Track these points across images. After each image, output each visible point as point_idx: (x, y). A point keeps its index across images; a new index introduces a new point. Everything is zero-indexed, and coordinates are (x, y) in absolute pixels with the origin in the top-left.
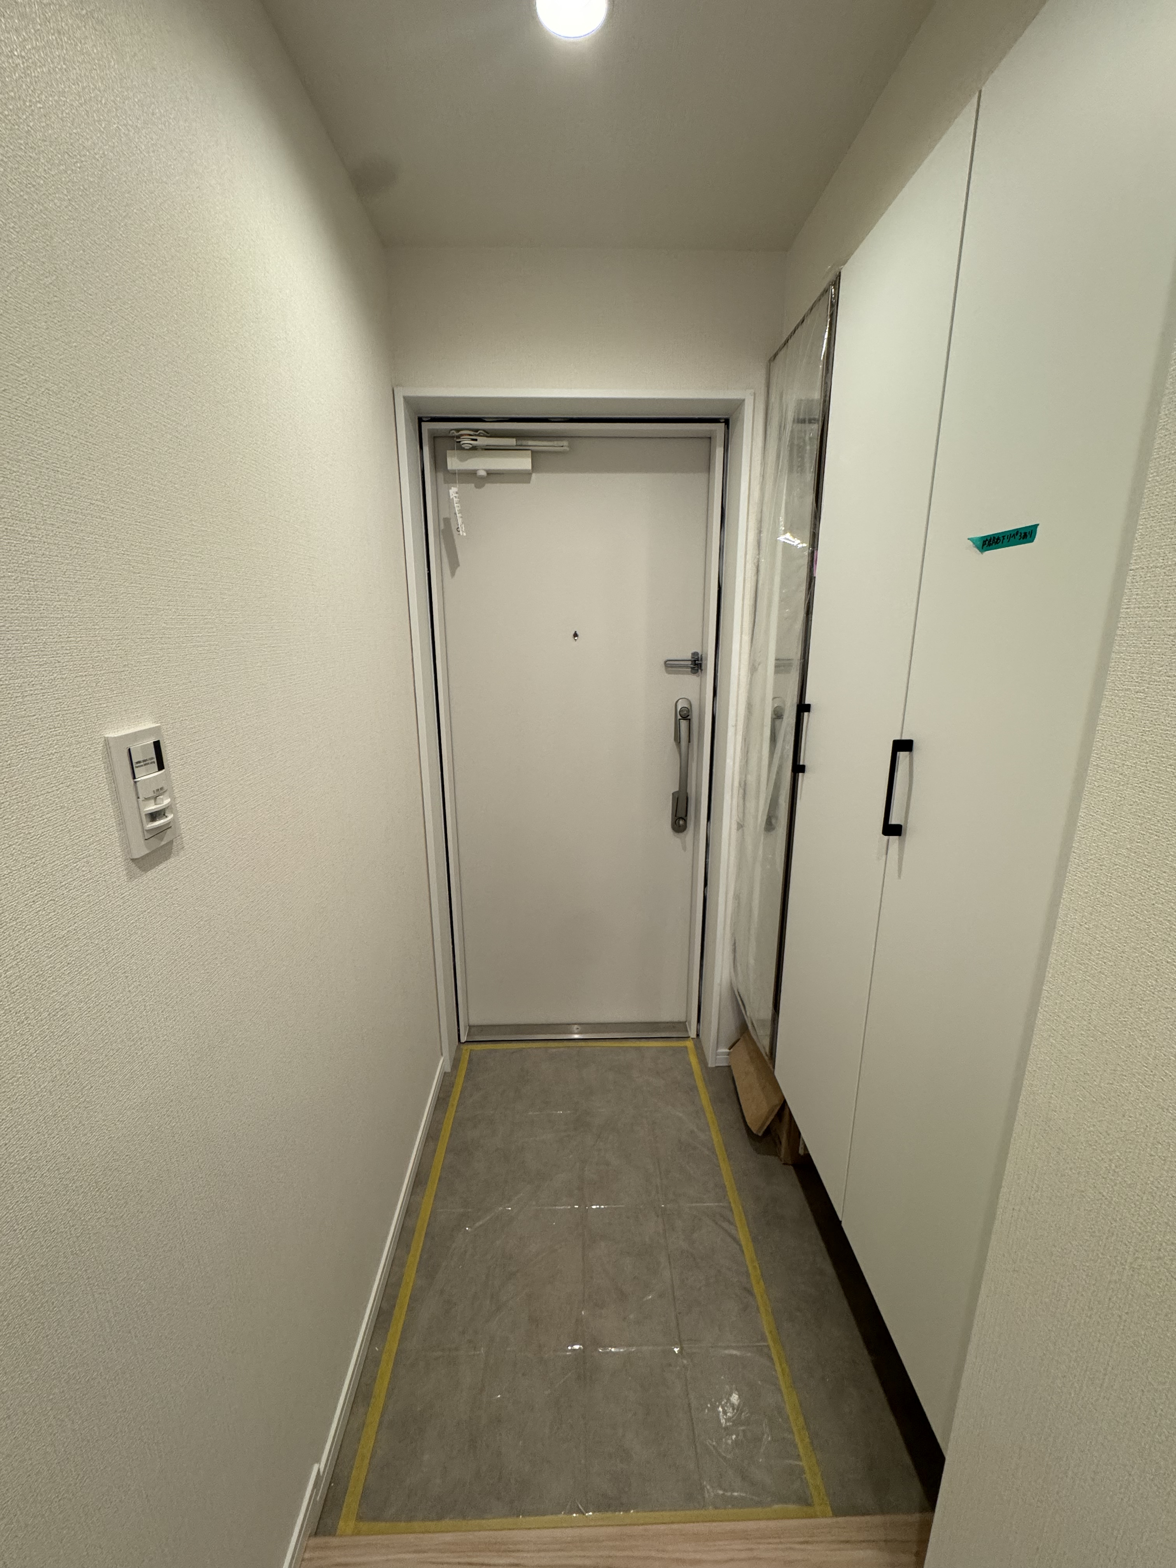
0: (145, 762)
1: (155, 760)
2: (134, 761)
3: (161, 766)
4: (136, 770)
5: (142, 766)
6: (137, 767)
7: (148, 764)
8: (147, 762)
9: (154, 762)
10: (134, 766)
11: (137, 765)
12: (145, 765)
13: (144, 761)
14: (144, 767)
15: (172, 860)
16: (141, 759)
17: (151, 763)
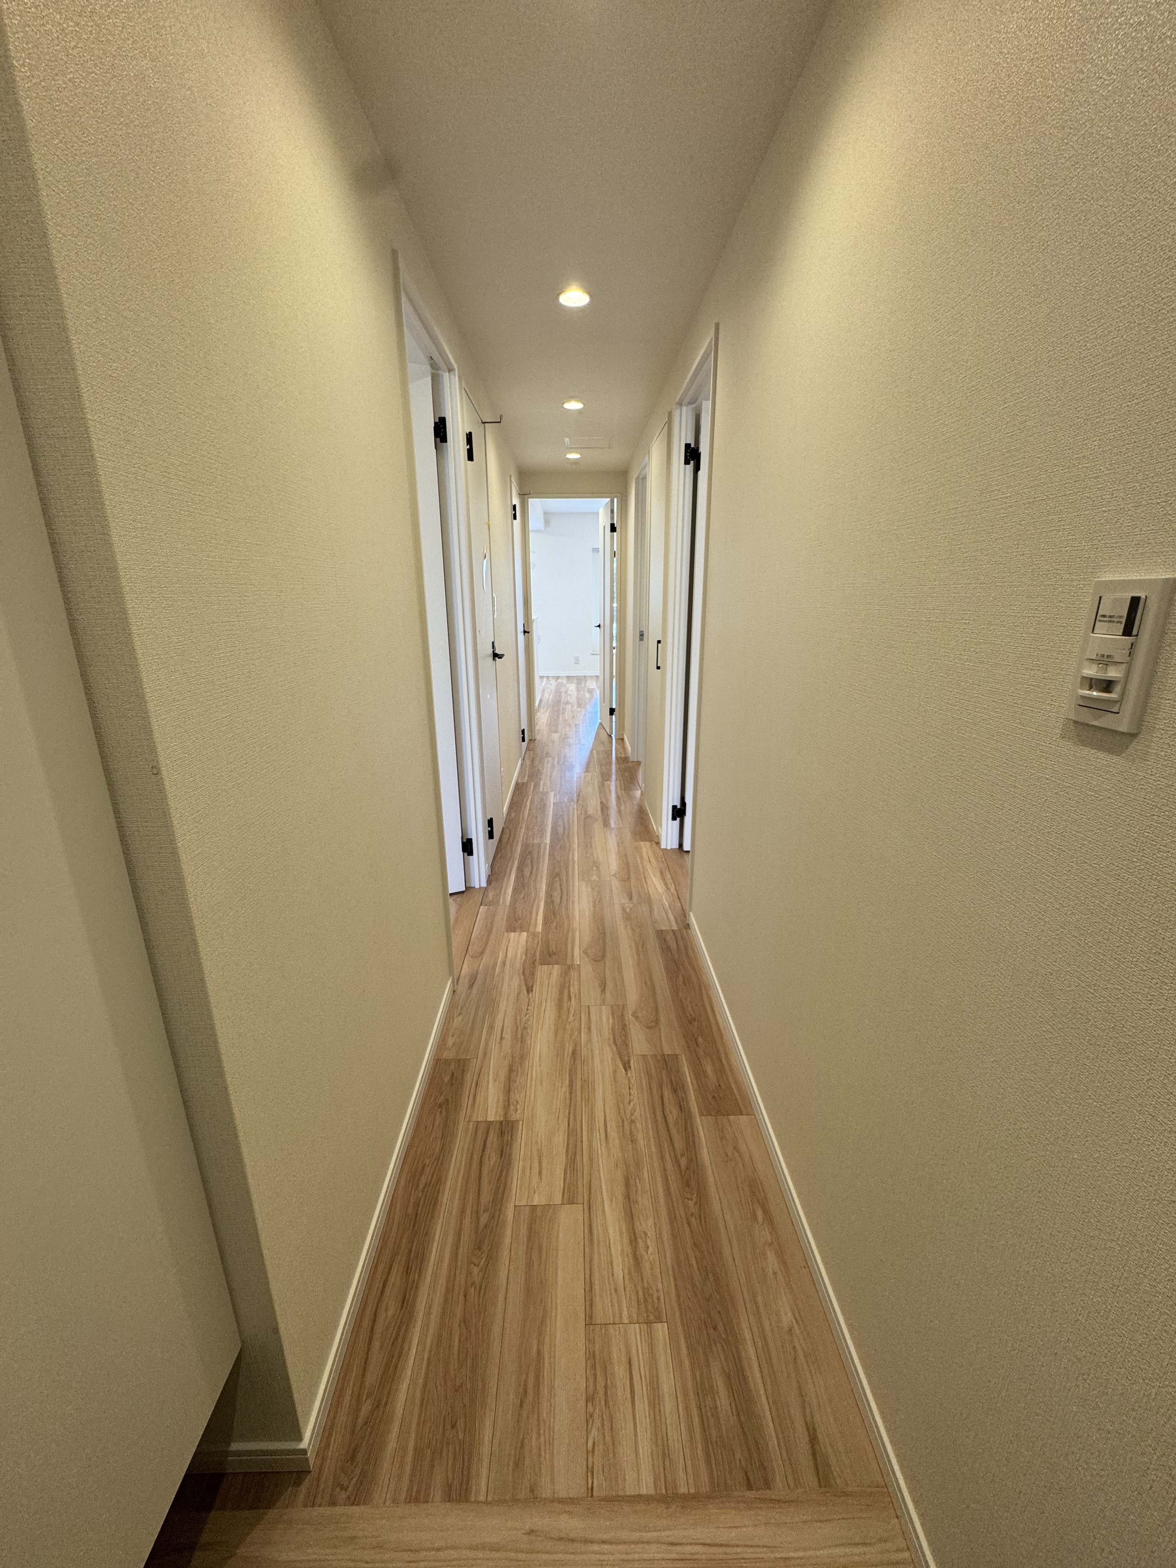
0: (1111, 619)
1: (1124, 620)
2: (1100, 613)
3: (1128, 631)
4: (1097, 623)
5: (1105, 621)
6: (1100, 621)
7: (1114, 621)
8: (1113, 619)
9: (1121, 623)
10: (1098, 618)
11: (1102, 619)
12: (1110, 621)
13: (1110, 617)
14: (1106, 624)
15: (1116, 759)
16: (1108, 614)
17: (1118, 622)
